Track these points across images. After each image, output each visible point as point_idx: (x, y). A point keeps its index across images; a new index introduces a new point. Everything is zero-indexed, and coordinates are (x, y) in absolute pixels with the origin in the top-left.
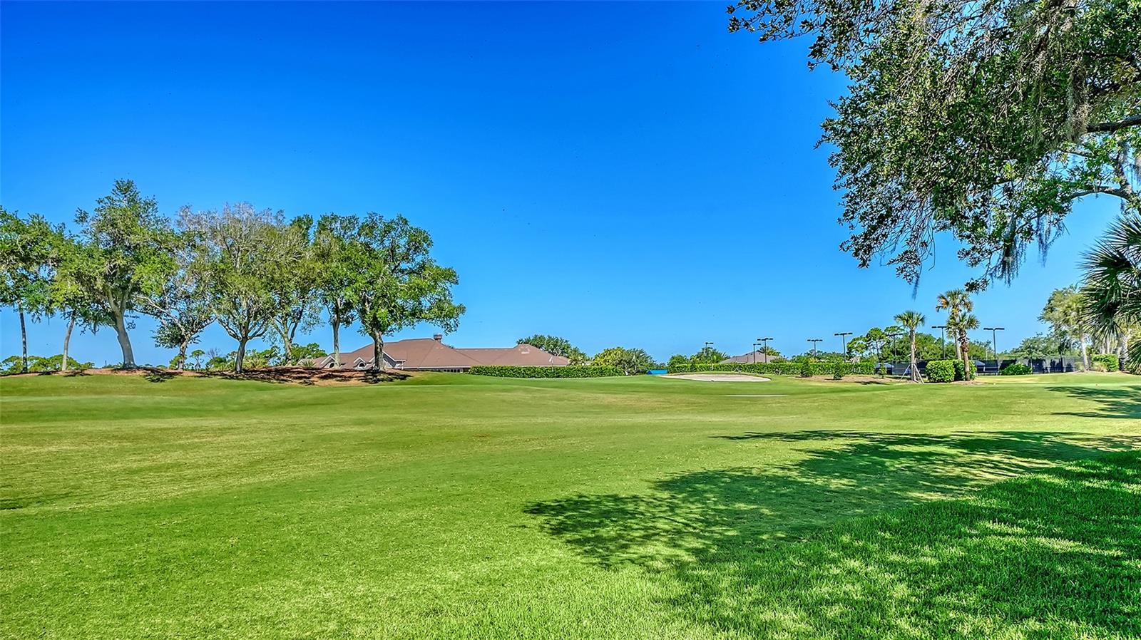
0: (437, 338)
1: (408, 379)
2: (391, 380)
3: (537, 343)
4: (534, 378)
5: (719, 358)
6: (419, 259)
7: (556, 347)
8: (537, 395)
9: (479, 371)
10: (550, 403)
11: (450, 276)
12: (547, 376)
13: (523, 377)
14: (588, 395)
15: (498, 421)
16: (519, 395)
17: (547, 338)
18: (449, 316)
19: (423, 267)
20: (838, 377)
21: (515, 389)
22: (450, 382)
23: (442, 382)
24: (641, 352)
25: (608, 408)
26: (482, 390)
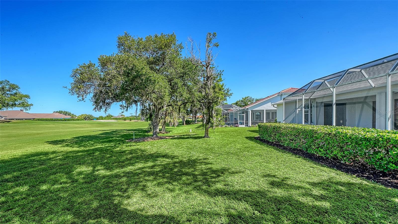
0: (21, 110)
1: (10, 122)
2: (4, 123)
3: (60, 112)
4: (58, 121)
5: (112, 116)
6: (15, 91)
7: (66, 113)
8: (57, 125)
9: (39, 120)
10: (60, 127)
11: (28, 97)
12: (62, 121)
13: (54, 121)
14: (72, 125)
15: (43, 131)
16: (52, 125)
17: (63, 111)
18: (27, 106)
19: (16, 94)
20: (130, 120)
21: (50, 124)
22: (28, 122)
23: (25, 123)
24: (91, 115)
25: (76, 127)
26: (39, 125)
